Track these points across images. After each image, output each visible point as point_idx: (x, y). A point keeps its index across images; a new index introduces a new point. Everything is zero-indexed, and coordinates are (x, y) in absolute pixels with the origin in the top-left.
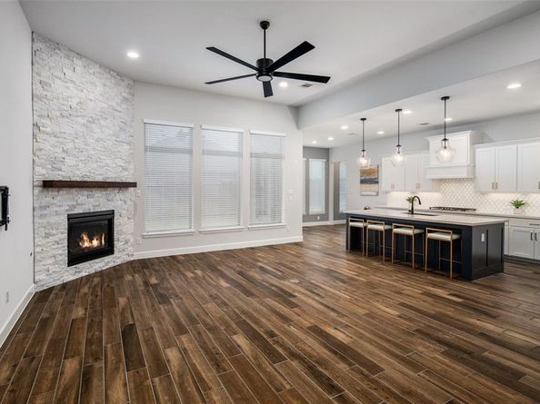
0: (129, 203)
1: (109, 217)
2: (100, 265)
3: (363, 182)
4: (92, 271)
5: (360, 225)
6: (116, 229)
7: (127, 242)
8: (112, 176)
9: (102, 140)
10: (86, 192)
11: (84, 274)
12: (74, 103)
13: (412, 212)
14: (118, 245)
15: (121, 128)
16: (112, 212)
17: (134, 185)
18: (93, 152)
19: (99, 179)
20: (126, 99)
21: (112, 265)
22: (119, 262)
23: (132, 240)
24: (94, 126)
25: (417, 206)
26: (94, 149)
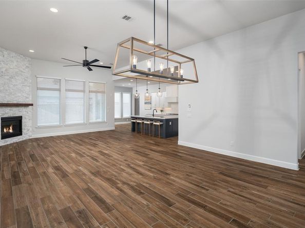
0: (29, 113)
1: (20, 119)
2: (16, 139)
3: (145, 103)
4: (12, 142)
5: (134, 121)
6: (23, 124)
7: (28, 130)
8: (21, 101)
9: (16, 85)
10: (9, 108)
11: (8, 143)
12: (3, 70)
13: (153, 115)
14: (24, 131)
15: (25, 80)
16: (21, 117)
17: (32, 105)
18: (12, 91)
19: (15, 102)
20: (27, 67)
21: (21, 140)
22: (25, 139)
23: (31, 129)
24: (13, 79)
25: (155, 113)
26: (13, 89)
